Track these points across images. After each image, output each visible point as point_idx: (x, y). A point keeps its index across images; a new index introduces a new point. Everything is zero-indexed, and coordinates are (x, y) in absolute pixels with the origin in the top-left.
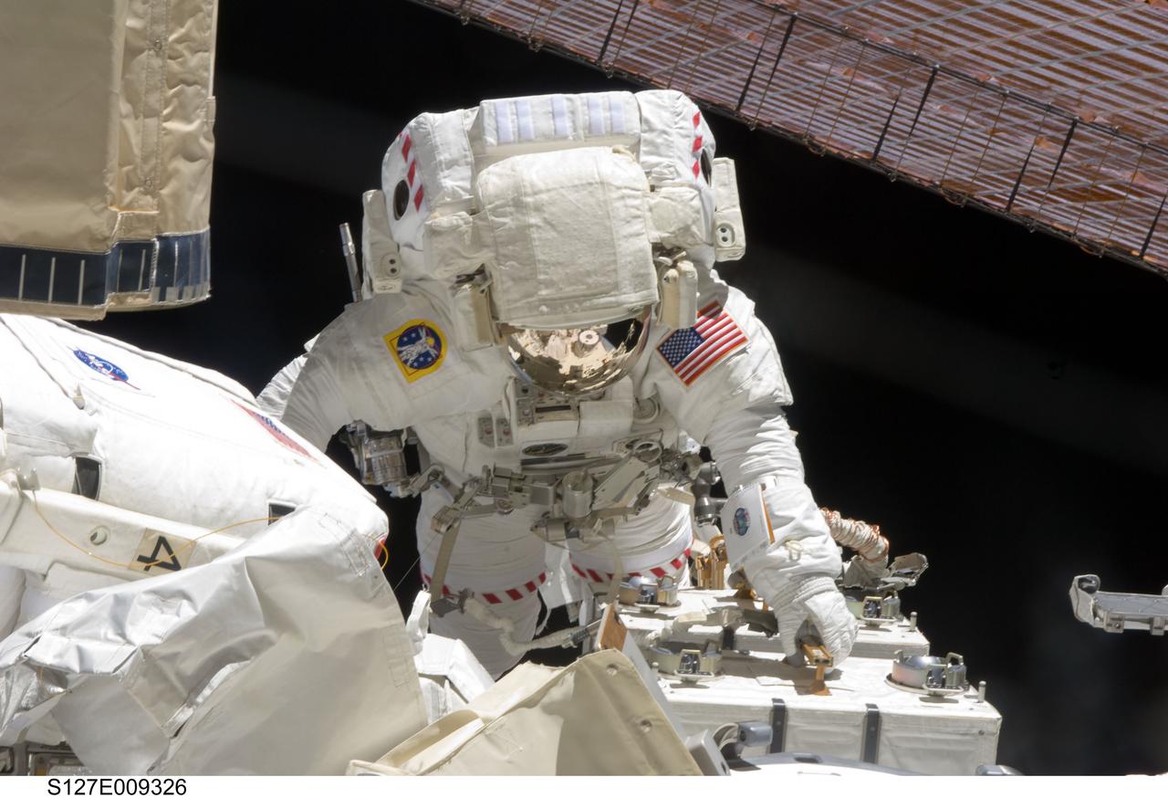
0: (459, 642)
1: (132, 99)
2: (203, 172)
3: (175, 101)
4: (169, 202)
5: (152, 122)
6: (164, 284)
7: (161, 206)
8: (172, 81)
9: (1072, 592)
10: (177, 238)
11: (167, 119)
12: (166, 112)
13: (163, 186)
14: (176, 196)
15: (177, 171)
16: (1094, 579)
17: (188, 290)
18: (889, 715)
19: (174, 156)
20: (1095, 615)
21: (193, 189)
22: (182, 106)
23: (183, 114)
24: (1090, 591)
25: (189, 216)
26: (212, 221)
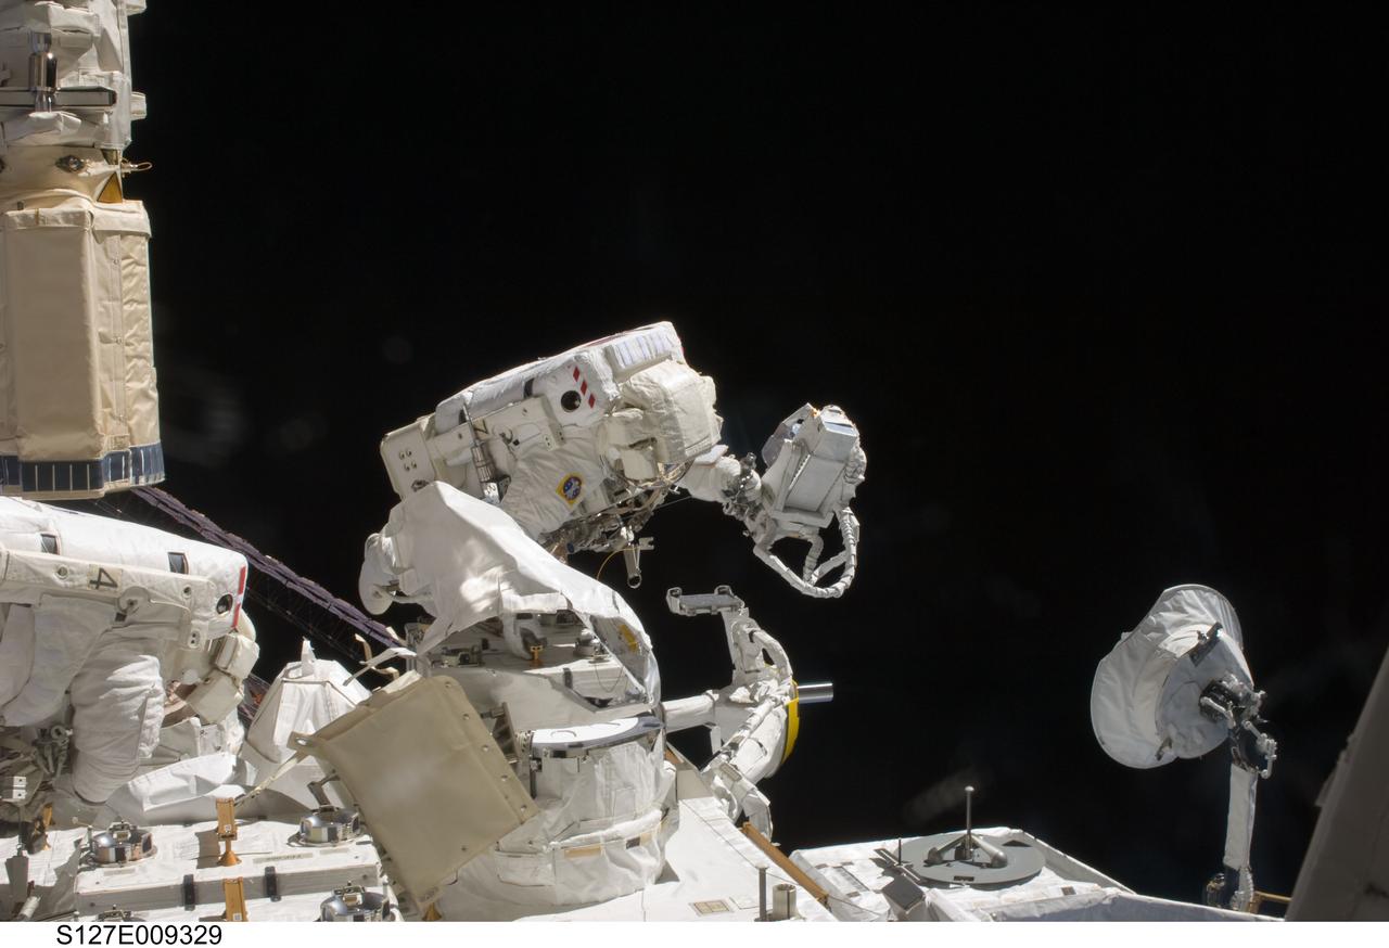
0: (335, 662)
1: (107, 370)
2: (153, 409)
3: (132, 371)
4: (134, 428)
5: (120, 383)
6: (137, 475)
7: (130, 430)
8: (129, 358)
9: (668, 598)
10: (141, 448)
11: (128, 381)
12: (127, 378)
13: (130, 419)
14: (139, 424)
15: (137, 410)
16: (678, 590)
17: (152, 476)
18: (576, 672)
19: (134, 402)
20: (681, 608)
21: (148, 420)
22: (136, 373)
23: (138, 377)
24: (677, 596)
25: (148, 435)
26: (162, 437)
